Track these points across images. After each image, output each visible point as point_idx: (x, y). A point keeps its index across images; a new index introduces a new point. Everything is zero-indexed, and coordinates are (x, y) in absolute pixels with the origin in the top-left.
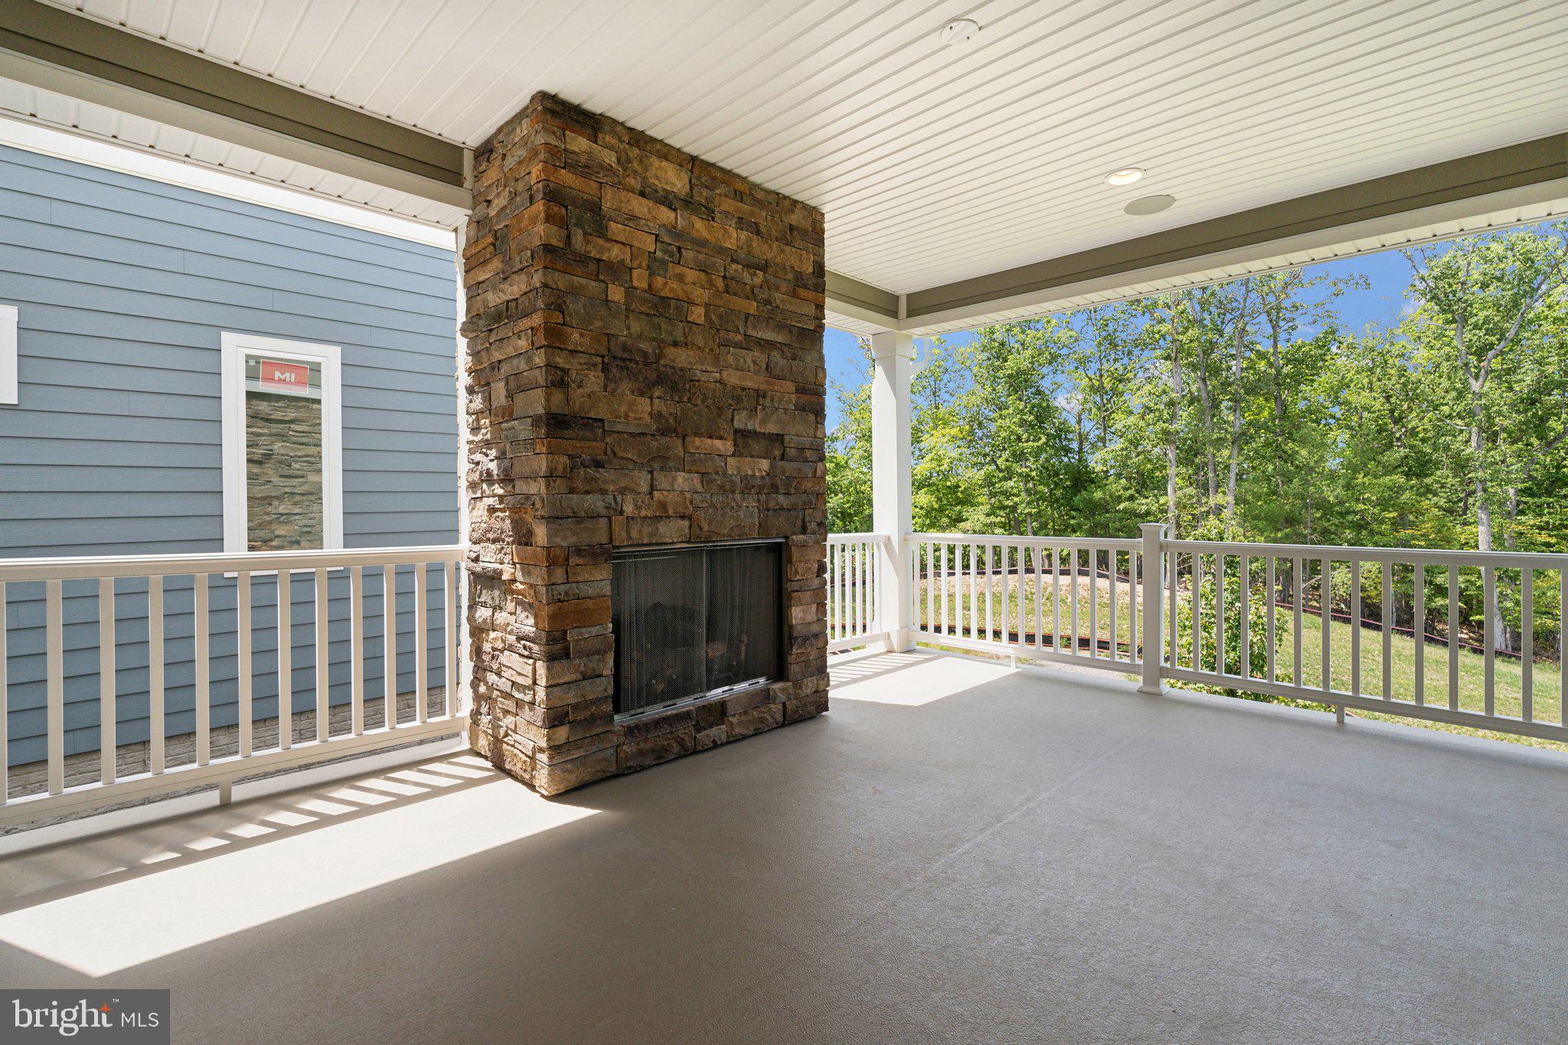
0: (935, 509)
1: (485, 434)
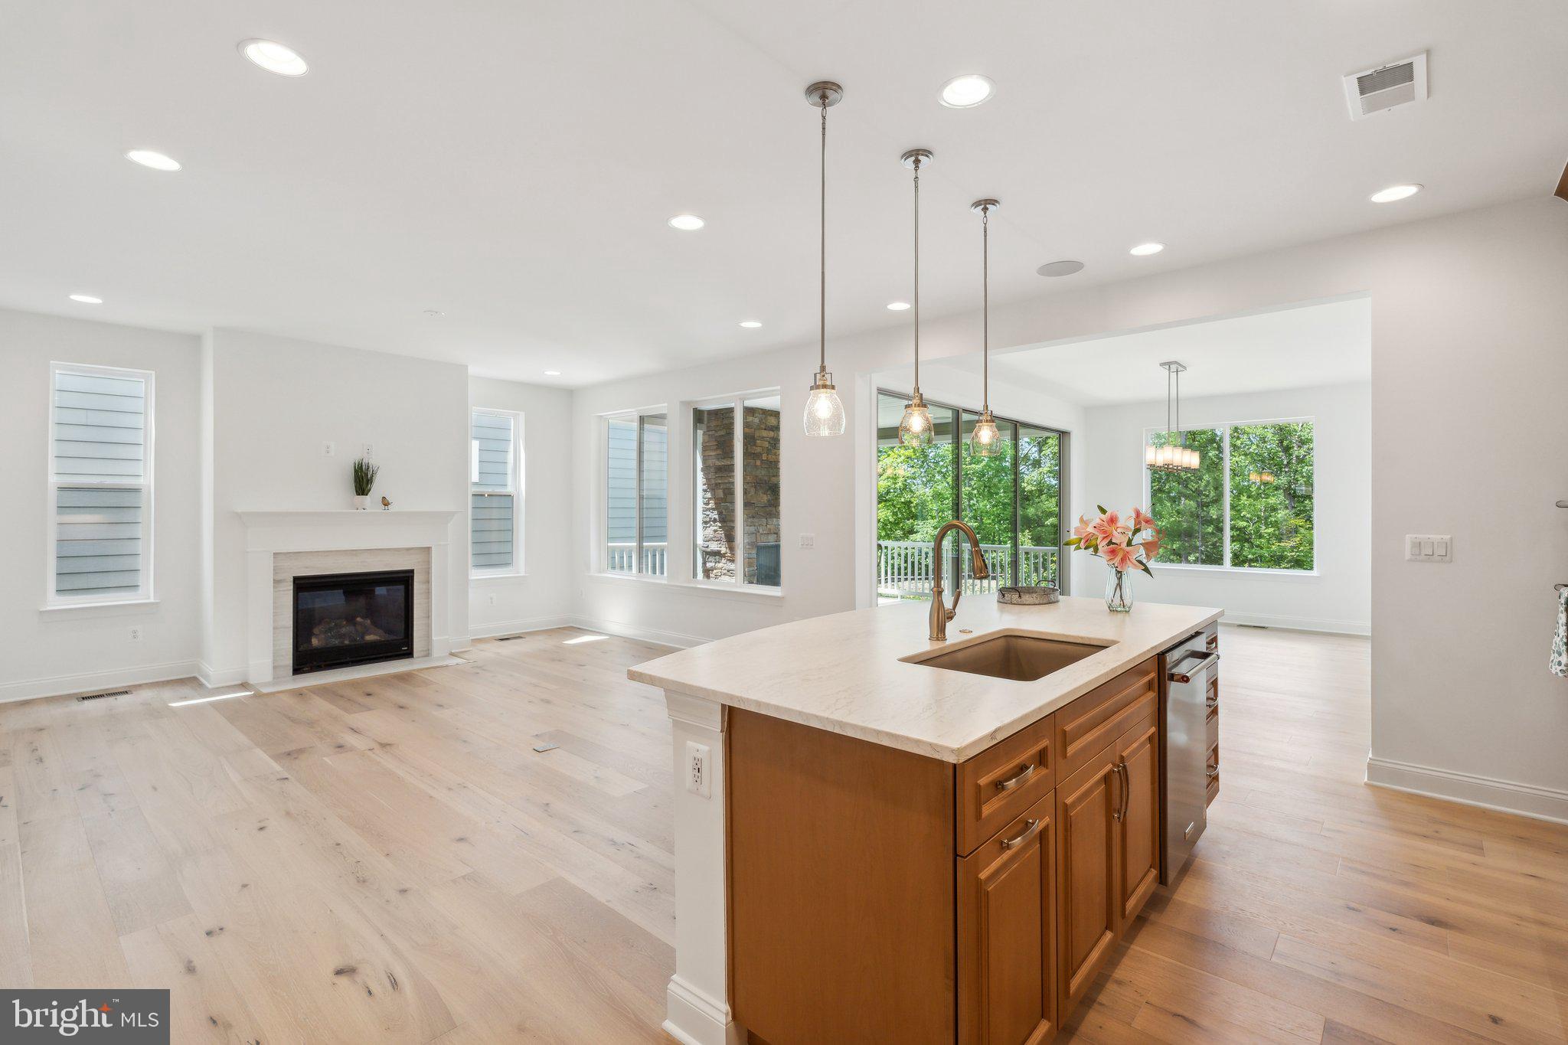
0: (890, 522)
1: (712, 505)
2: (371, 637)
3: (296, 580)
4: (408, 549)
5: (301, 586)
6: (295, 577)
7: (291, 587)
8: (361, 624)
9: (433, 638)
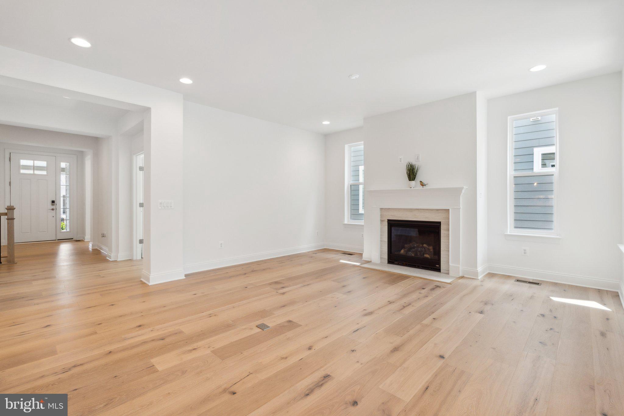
2: (427, 256)
3: (389, 221)
4: (438, 210)
5: (393, 225)
6: (388, 220)
7: (387, 224)
8: (425, 248)
9: (450, 264)
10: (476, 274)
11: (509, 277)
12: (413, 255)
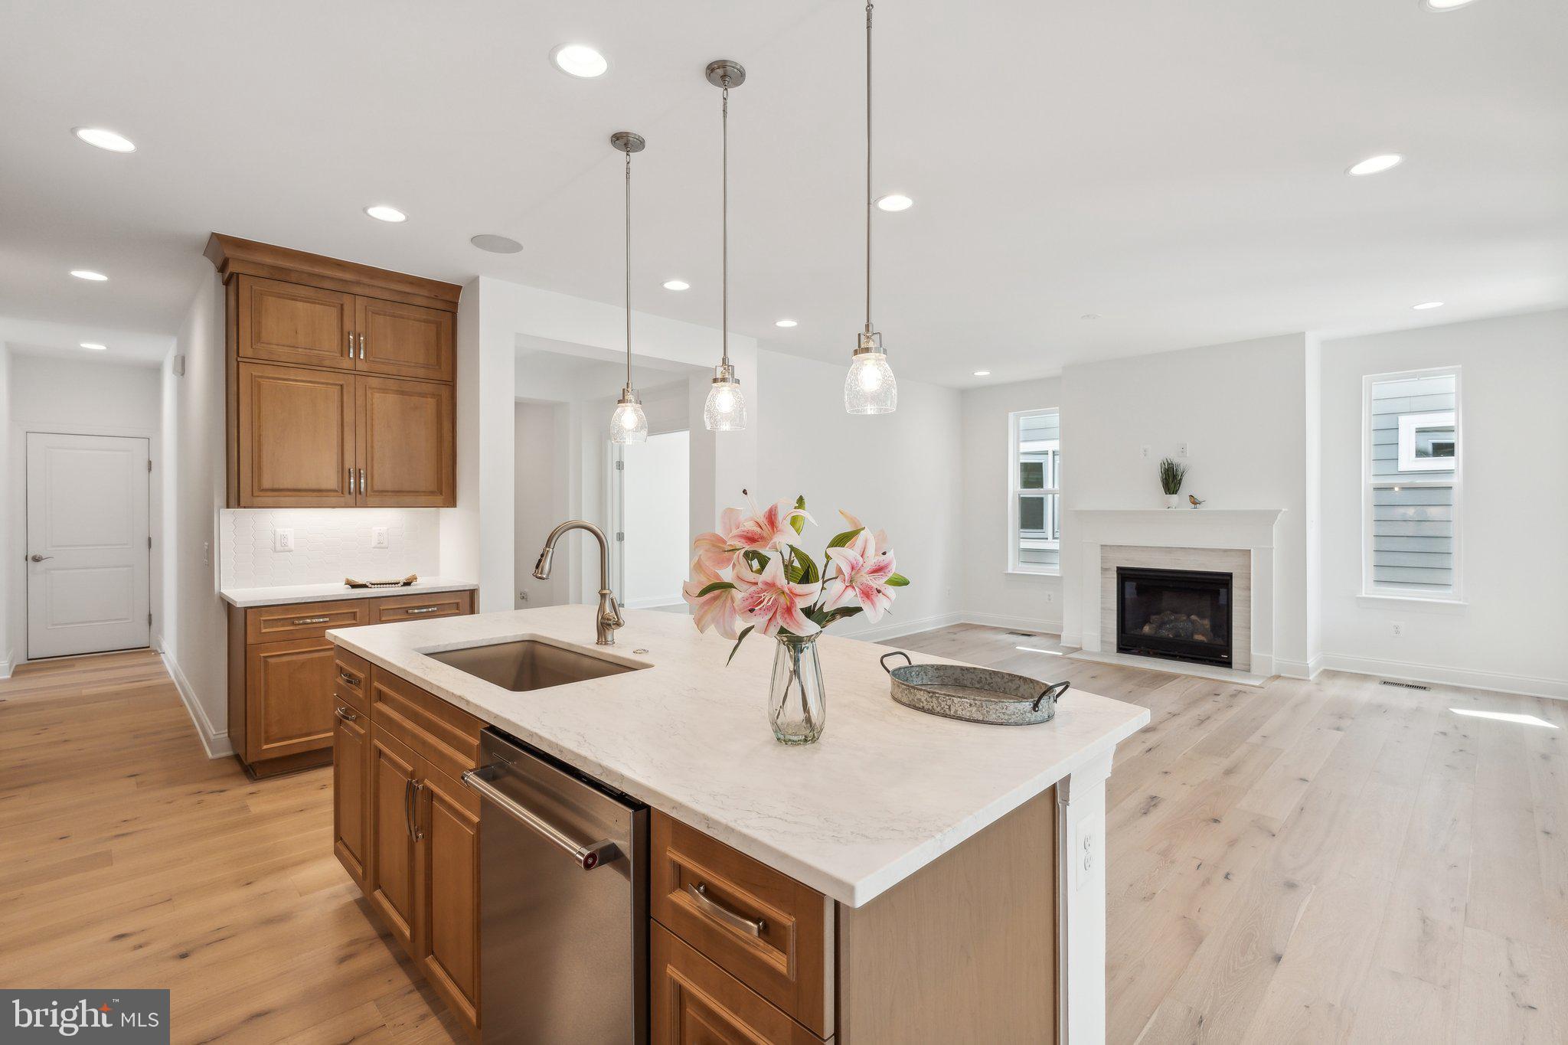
2: (1199, 637)
3: (1119, 569)
4: (1225, 551)
5: (1125, 576)
6: (1117, 567)
7: (1115, 576)
8: (1193, 622)
9: (1252, 652)
10: (1306, 671)
11: (1365, 677)
12: (1171, 636)
